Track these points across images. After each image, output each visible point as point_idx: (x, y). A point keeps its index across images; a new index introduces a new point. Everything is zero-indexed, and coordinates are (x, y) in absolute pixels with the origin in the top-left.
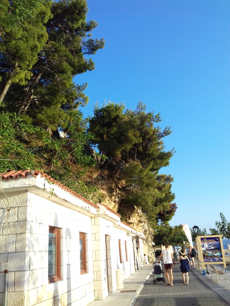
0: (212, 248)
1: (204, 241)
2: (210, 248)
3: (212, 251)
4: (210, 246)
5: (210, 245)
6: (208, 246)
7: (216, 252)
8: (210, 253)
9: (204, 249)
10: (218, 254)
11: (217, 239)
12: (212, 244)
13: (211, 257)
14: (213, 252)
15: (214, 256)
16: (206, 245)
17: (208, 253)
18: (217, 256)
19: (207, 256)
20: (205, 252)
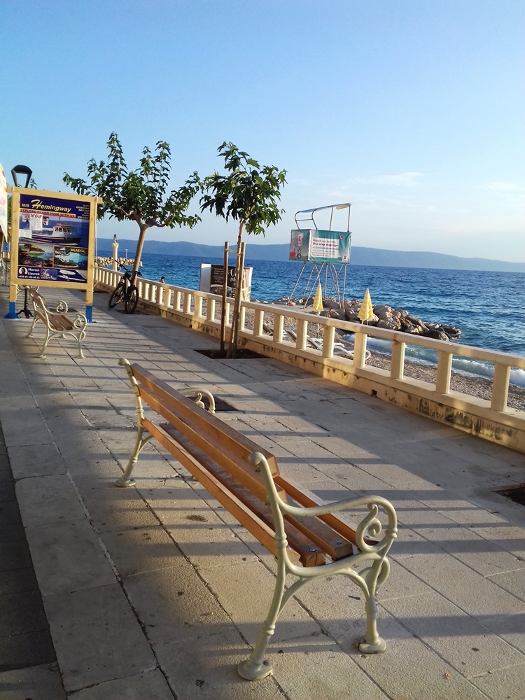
0: (57, 234)
1: (31, 207)
2: (51, 233)
3: (54, 245)
4: (50, 226)
5: (52, 224)
6: (44, 226)
7: (68, 251)
8: (48, 250)
9: (27, 234)
10: (74, 257)
11: (80, 209)
12: (59, 222)
13: (48, 264)
14: (57, 249)
15: (58, 261)
16: (37, 223)
17: (40, 250)
18: (68, 264)
19: (35, 261)
20: (28, 246)
